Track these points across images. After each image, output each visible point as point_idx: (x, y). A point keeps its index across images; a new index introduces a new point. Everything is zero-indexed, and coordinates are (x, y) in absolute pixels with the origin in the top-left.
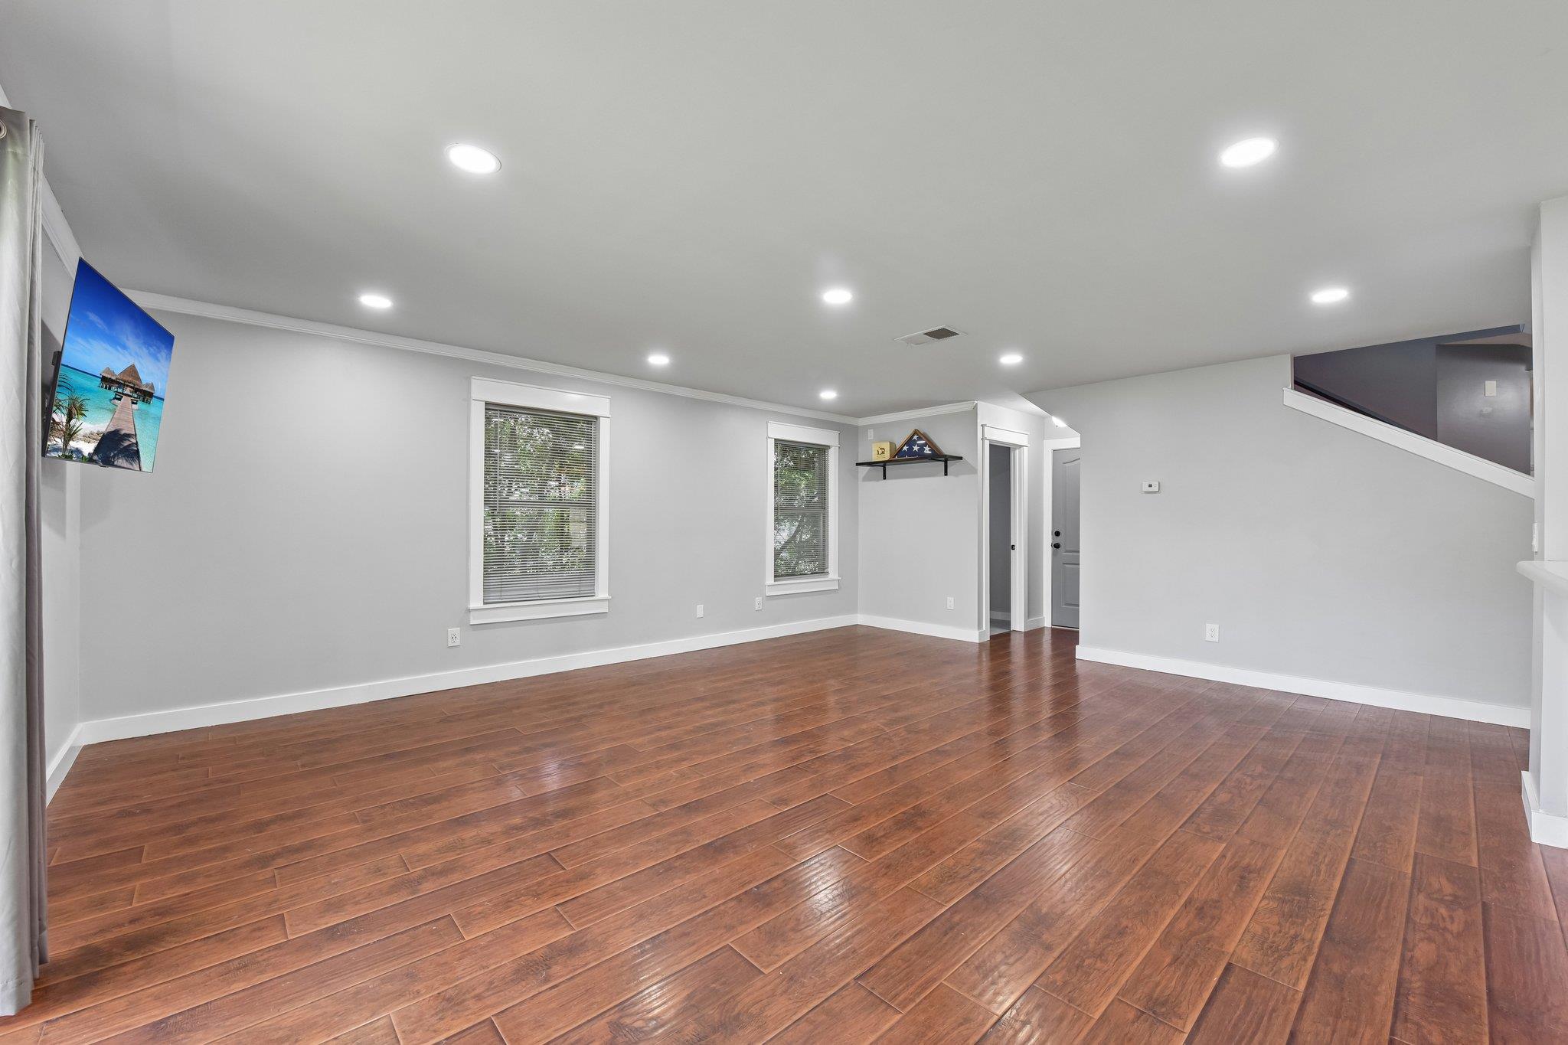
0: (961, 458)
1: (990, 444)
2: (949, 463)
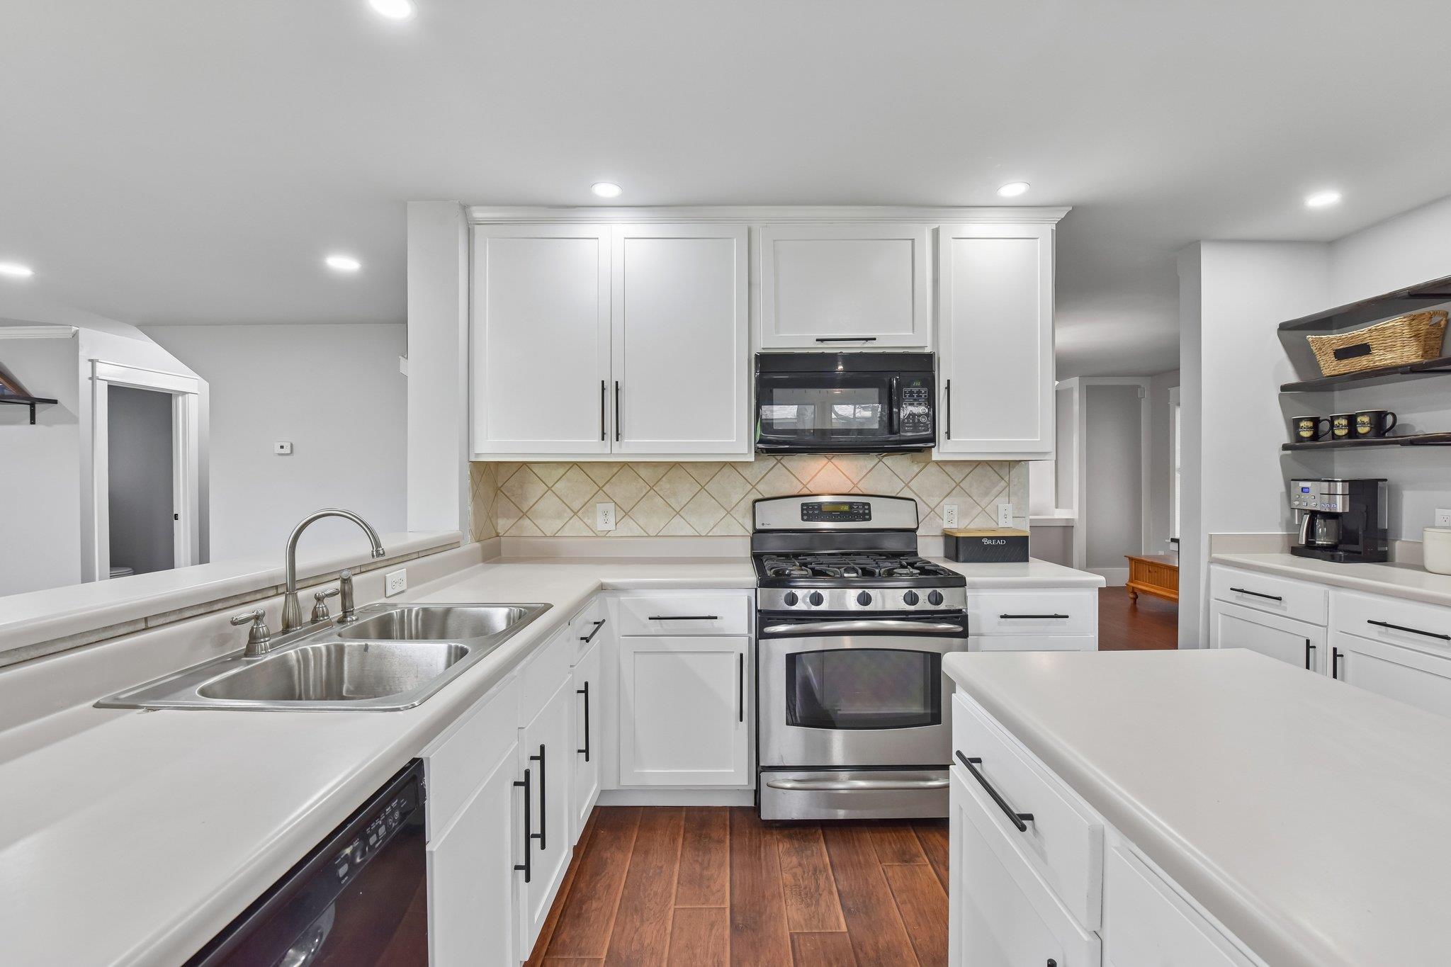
0: (55, 402)
1: (109, 387)
2: (38, 406)
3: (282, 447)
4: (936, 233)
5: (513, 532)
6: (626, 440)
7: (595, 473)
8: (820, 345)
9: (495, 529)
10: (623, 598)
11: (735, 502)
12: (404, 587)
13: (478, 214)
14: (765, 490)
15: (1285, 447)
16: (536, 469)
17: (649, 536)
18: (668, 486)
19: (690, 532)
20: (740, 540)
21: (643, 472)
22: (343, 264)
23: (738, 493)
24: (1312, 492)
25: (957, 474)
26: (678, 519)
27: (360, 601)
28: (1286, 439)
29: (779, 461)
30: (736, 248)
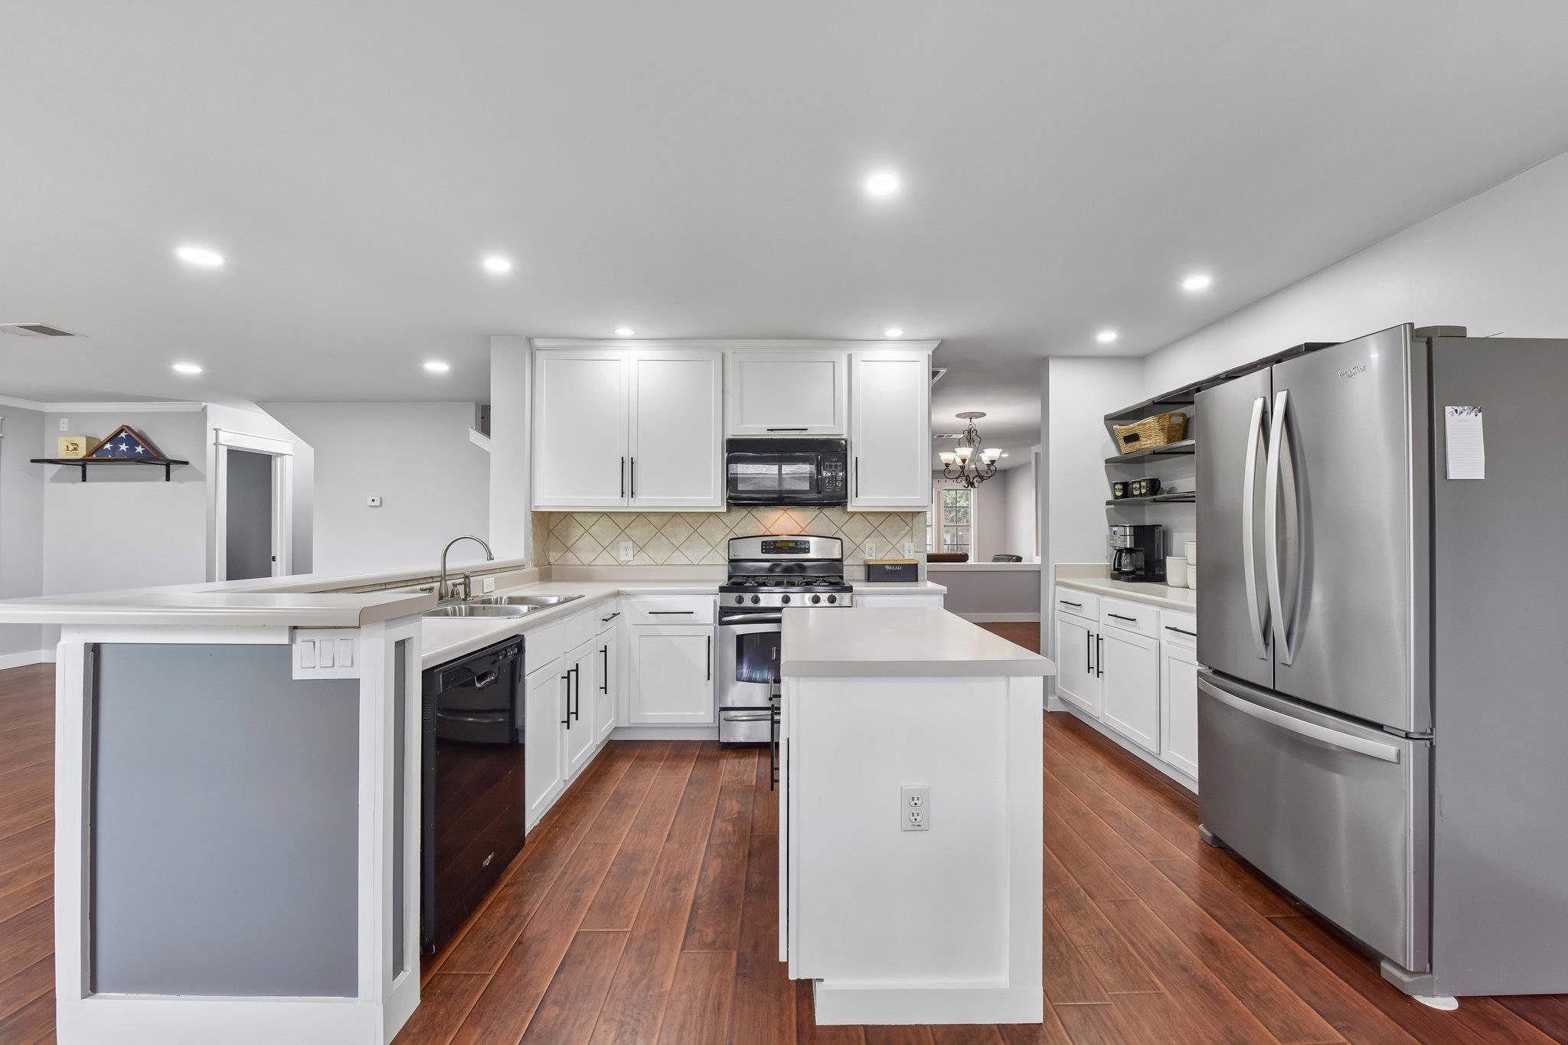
0: (186, 463)
1: (228, 450)
2: (172, 467)
3: (373, 501)
4: (850, 357)
5: (560, 562)
6: (638, 497)
7: (619, 520)
8: (770, 433)
9: (548, 559)
10: (633, 600)
11: (718, 541)
12: (493, 589)
13: (538, 343)
14: (739, 532)
15: (1108, 503)
16: (577, 517)
17: (657, 565)
18: (670, 529)
19: (686, 562)
20: (721, 567)
21: (653, 519)
22: (437, 367)
23: (719, 534)
24: (1119, 534)
25: (876, 521)
26: (677, 553)
27: (475, 592)
28: (1110, 498)
29: (749, 512)
30: (715, 366)
